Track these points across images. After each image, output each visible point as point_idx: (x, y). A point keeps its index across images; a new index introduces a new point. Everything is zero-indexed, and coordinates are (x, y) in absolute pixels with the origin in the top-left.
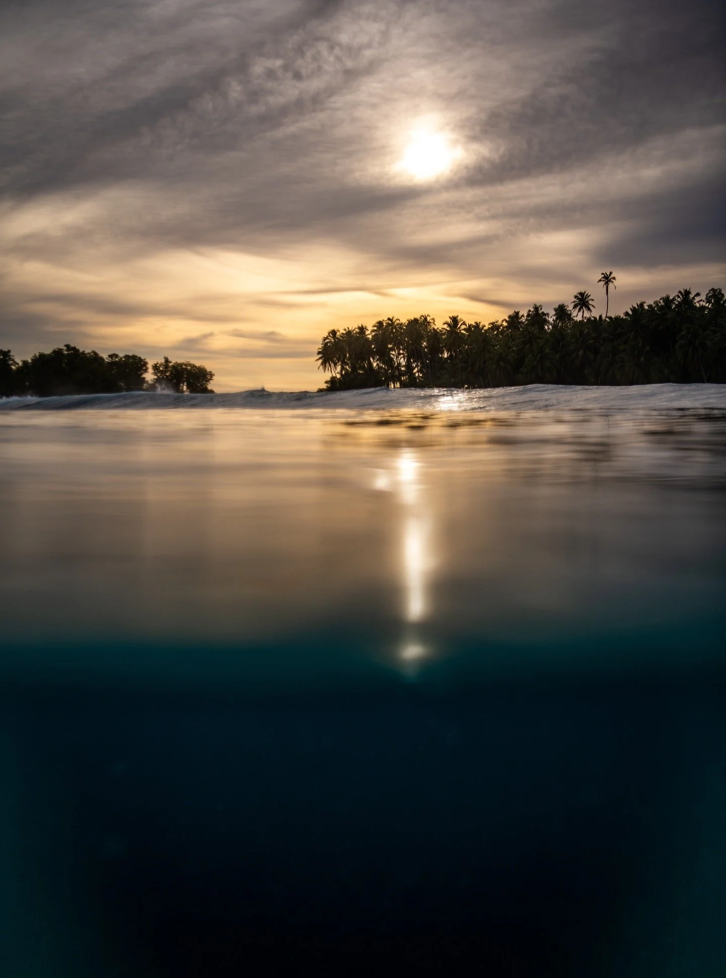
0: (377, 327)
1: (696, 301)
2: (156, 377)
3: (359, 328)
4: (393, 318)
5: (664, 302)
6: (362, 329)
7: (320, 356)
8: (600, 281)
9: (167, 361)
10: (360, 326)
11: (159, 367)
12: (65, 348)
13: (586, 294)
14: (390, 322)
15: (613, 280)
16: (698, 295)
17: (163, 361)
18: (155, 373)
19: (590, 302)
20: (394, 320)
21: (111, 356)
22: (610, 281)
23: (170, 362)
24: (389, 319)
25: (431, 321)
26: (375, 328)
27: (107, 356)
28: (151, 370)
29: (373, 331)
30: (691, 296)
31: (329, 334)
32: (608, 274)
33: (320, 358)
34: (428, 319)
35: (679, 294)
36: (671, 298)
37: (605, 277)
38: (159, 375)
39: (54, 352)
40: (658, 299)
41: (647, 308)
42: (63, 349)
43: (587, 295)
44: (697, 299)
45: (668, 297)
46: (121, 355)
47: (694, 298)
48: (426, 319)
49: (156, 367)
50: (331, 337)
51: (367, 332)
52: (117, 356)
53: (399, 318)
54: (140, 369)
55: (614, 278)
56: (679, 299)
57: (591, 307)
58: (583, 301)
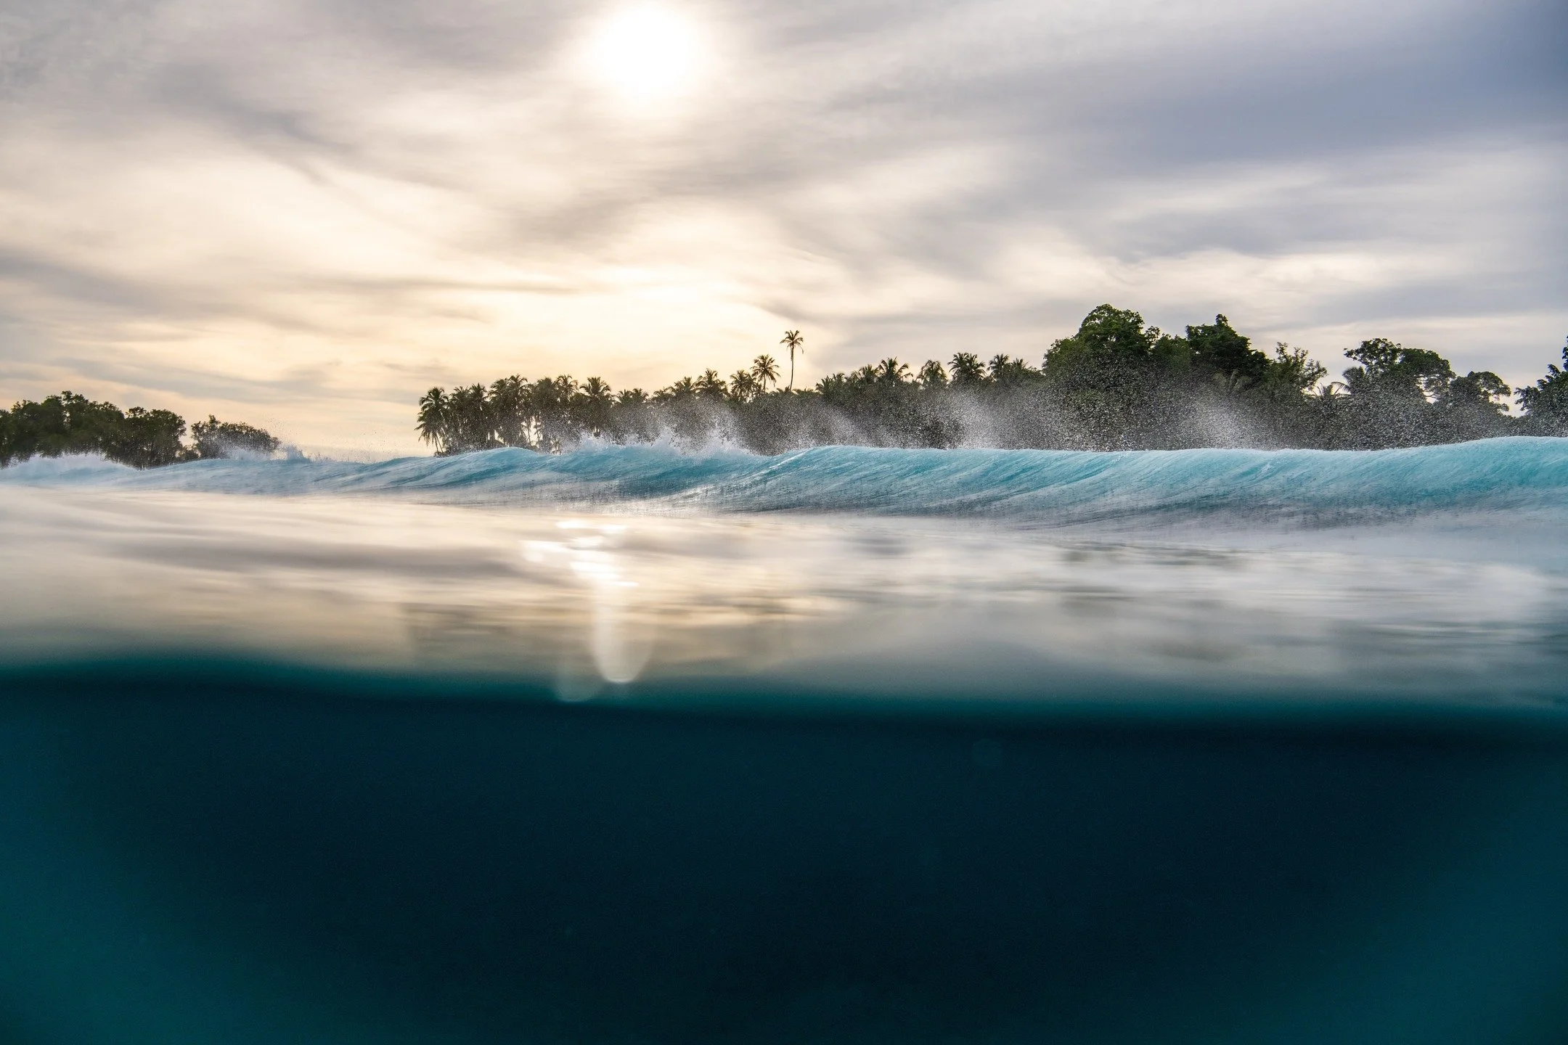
0: (498, 387)
1: (903, 374)
2: (197, 442)
3: (474, 388)
4: (518, 377)
5: (864, 373)
6: (478, 390)
7: (422, 423)
8: (783, 341)
9: (213, 421)
10: (476, 385)
11: (202, 428)
12: (63, 396)
13: (768, 359)
14: (514, 382)
15: (800, 342)
16: (905, 366)
17: (208, 420)
18: (195, 436)
19: (774, 369)
20: (519, 379)
21: (133, 411)
22: (796, 342)
23: (217, 423)
24: (512, 378)
25: (572, 384)
26: (495, 389)
27: (128, 411)
28: (189, 432)
29: (491, 393)
30: (897, 368)
31: (429, 393)
32: (794, 333)
33: (421, 426)
34: (569, 381)
35: (882, 365)
36: (873, 368)
37: (789, 337)
38: (201, 439)
39: (49, 400)
40: (857, 370)
41: (845, 381)
42: (61, 398)
43: (770, 360)
44: (905, 371)
45: (870, 368)
46: (149, 409)
47: (900, 371)
48: (565, 381)
49: (196, 428)
50: (433, 398)
51: (485, 395)
52: (142, 411)
53: (525, 377)
54: (175, 430)
55: (801, 339)
56: (881, 371)
57: (775, 376)
58: (765, 367)
